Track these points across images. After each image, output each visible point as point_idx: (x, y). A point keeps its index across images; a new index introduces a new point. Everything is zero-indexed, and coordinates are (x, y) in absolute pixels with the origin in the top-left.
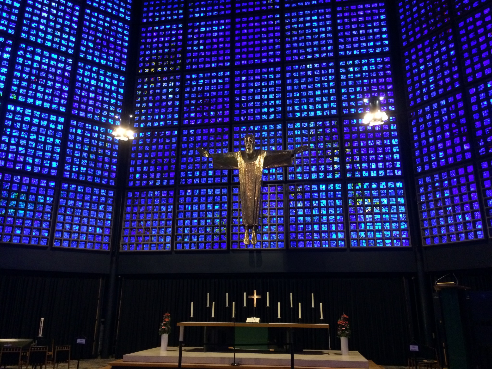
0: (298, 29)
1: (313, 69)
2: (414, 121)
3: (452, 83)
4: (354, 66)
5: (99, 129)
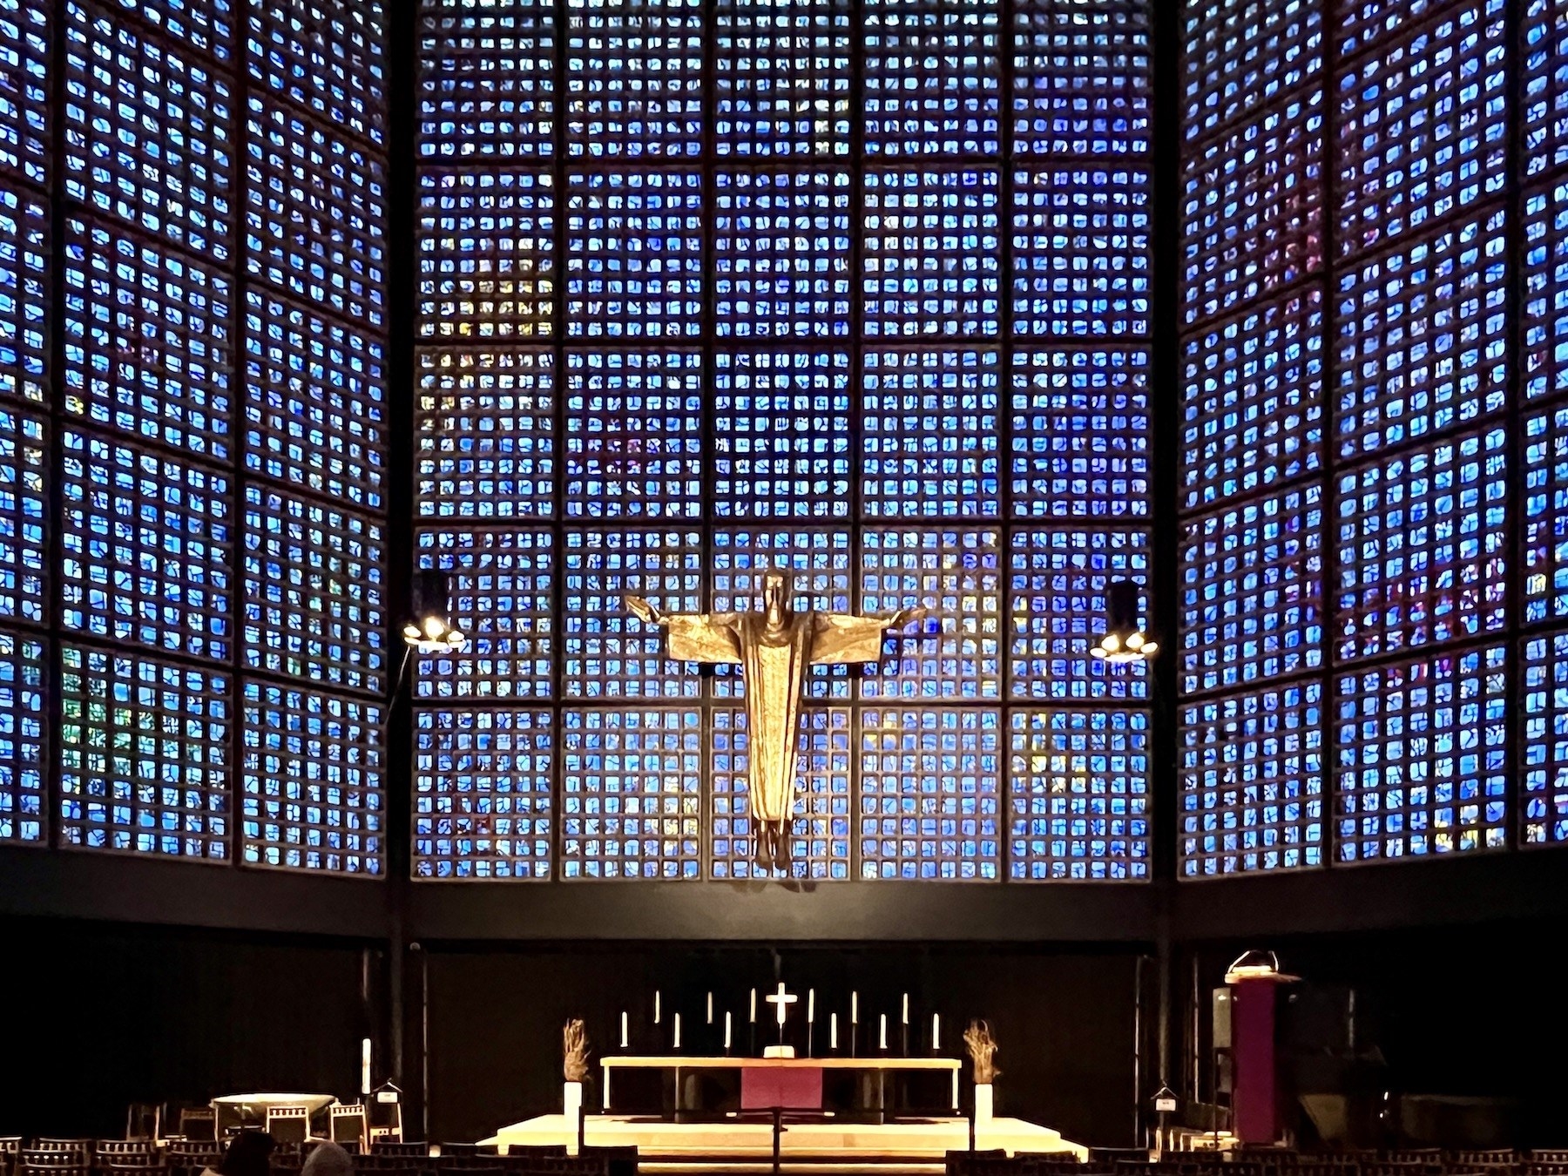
0: (902, 232)
1: (941, 371)
2: (1194, 550)
3: (1301, 455)
5: (326, 519)
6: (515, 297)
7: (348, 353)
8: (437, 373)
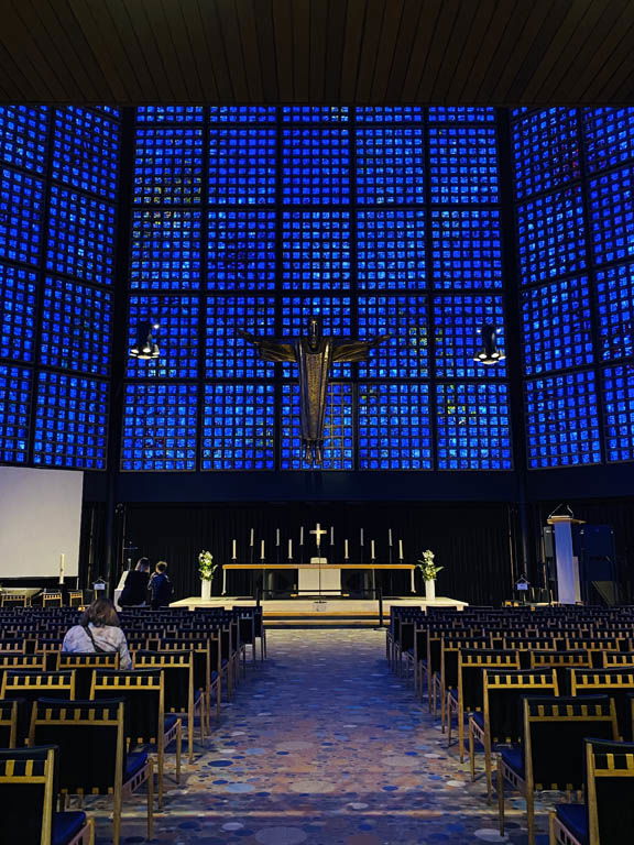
0: (374, 156)
1: (396, 219)
2: (527, 305)
3: (576, 262)
4: (451, 220)
5: (84, 291)
6: (182, 185)
7: (98, 212)
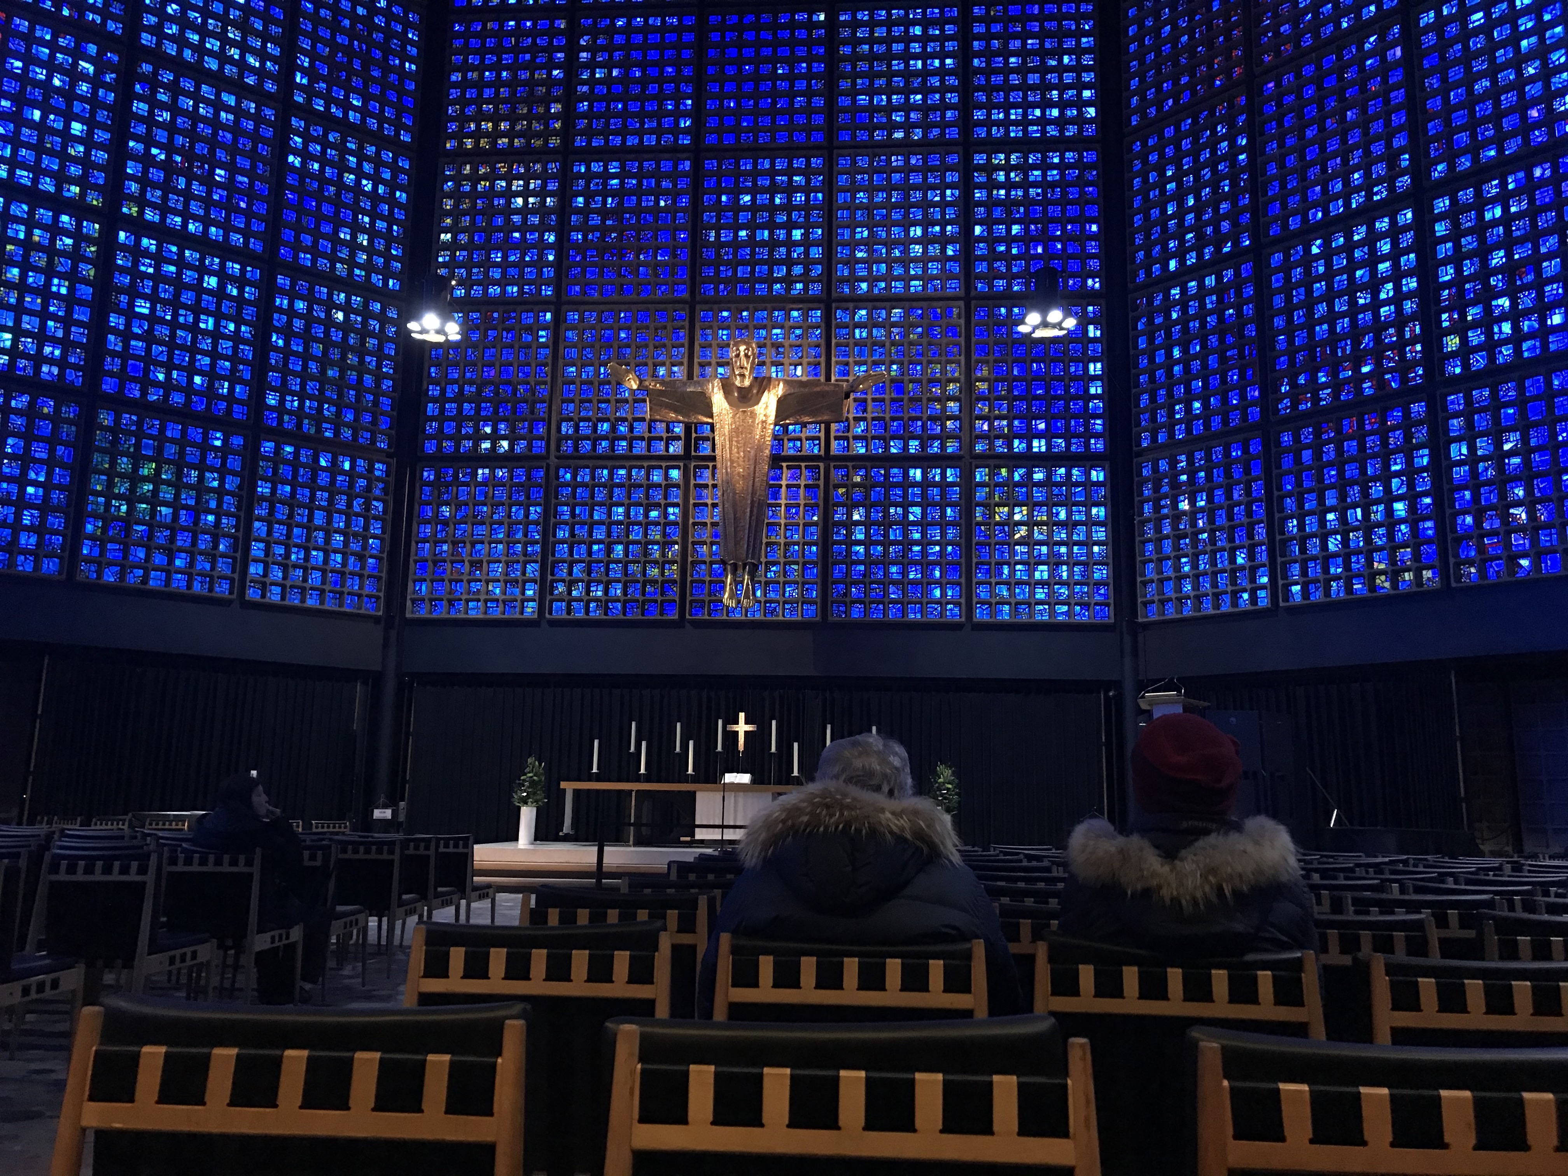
0: (872, 57)
1: (908, 170)
2: (1144, 320)
3: (1235, 236)
4: (1008, 168)
5: (348, 302)
6: (530, 117)
7: (379, 163)
8: (458, 179)
